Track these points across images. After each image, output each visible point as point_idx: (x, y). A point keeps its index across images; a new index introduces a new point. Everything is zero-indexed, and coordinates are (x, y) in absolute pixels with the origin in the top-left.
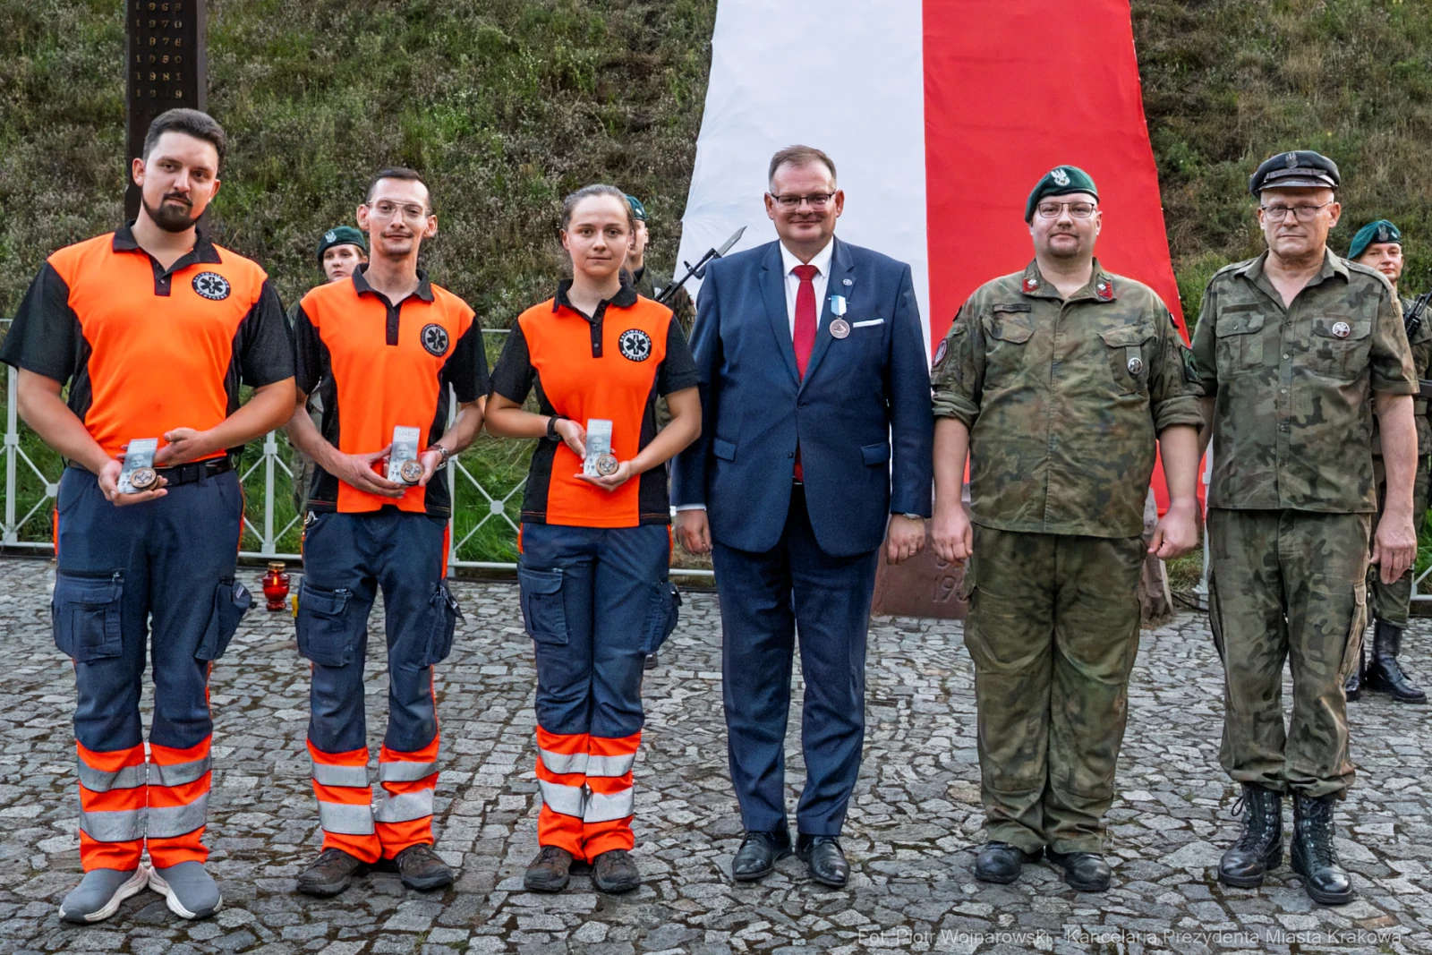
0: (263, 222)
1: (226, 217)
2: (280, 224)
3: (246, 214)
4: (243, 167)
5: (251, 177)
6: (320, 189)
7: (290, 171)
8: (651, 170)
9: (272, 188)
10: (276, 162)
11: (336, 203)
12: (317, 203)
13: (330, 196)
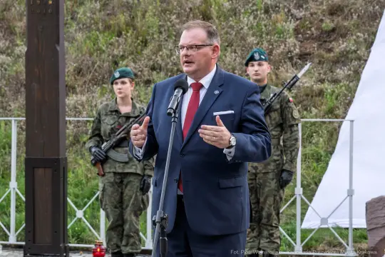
0: (113, 57)
1: (91, 55)
2: (123, 57)
3: (104, 51)
4: (104, 21)
5: (108, 27)
6: (149, 34)
7: (131, 24)
8: (355, 17)
9: (119, 35)
10: (122, 18)
11: (157, 43)
12: (145, 43)
13: (153, 38)
